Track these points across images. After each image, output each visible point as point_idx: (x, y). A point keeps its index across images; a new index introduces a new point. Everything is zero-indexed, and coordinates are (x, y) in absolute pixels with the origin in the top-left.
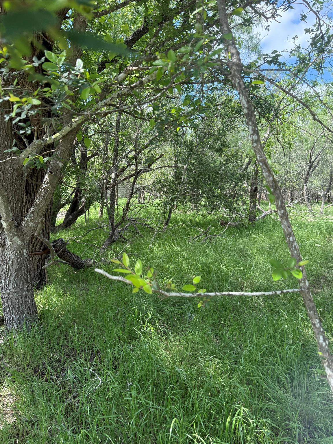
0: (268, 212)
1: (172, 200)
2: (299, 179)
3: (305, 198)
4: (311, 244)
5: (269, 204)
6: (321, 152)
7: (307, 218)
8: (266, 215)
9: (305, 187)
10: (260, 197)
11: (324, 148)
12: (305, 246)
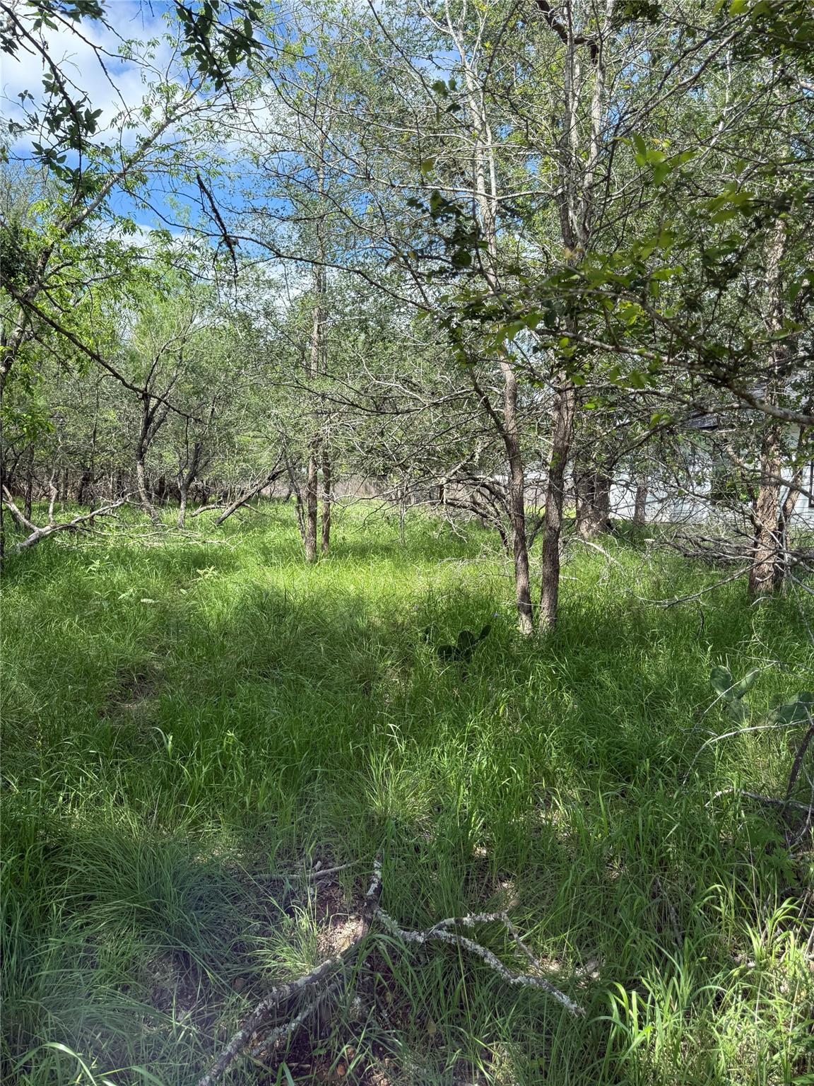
0: (47, 530)
2: (125, 447)
3: (142, 494)
4: (131, 600)
5: (51, 510)
6: (170, 387)
7: (142, 539)
8: (42, 537)
9: (140, 469)
10: (30, 492)
11: (175, 379)
12: (118, 605)
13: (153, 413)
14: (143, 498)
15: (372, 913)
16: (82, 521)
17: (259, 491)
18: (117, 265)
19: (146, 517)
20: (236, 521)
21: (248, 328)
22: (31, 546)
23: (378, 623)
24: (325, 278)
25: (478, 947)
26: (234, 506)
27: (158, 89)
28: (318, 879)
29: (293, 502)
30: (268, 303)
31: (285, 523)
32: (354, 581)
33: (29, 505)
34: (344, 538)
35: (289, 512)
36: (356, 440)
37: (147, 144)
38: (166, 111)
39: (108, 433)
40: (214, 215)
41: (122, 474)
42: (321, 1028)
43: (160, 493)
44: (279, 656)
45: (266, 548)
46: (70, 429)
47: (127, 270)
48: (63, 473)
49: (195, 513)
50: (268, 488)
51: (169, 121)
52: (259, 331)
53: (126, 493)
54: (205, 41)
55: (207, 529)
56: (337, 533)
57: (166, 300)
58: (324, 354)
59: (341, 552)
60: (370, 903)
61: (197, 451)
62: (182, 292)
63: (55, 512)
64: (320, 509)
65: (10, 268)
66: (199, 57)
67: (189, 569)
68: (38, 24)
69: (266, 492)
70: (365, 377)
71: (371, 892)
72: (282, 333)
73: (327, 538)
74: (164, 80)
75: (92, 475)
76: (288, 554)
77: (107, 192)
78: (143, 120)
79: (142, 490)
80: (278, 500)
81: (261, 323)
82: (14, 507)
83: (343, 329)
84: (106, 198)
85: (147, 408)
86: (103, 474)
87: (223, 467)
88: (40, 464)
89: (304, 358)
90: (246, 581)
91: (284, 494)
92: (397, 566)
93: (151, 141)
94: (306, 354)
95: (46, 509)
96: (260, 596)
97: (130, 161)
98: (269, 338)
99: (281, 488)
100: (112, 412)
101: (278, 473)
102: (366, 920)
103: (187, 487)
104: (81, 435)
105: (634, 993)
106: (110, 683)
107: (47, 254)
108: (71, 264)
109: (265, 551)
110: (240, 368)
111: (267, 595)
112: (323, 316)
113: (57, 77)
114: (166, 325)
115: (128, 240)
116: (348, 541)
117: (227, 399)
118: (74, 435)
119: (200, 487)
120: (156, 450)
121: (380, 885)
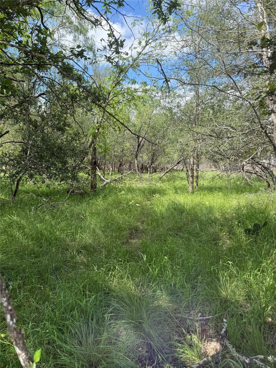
0: (109, 181)
1: (18, 173)
3: (137, 169)
4: (133, 204)
6: (145, 135)
7: (137, 184)
8: (107, 183)
9: (136, 161)
10: (104, 169)
11: (147, 131)
12: (129, 206)
13: (140, 143)
14: (137, 171)
15: (224, 342)
16: (119, 178)
17: (173, 168)
18: (130, 95)
19: (137, 176)
20: (165, 178)
21: (171, 112)
22: (104, 186)
23: (219, 217)
24: (199, 92)
26: (165, 173)
27: (143, 35)
28: (200, 320)
29: (184, 172)
30: (178, 103)
31: (182, 179)
32: (208, 201)
33: (104, 173)
34: (203, 184)
35: (183, 175)
36: (210, 149)
37: (140, 54)
38: (146, 42)
39: (127, 150)
40: (162, 72)
41: (131, 163)
43: (142, 169)
44: (182, 228)
45: (175, 187)
46: (116, 149)
47: (133, 96)
48: (114, 163)
49: (152, 175)
50: (176, 166)
51: (147, 45)
52: (175, 113)
53: (132, 169)
54: (161, 7)
55: (156, 180)
56: (201, 182)
57: (145, 105)
58: (198, 119)
59: (202, 189)
60: (223, 337)
61: (154, 155)
62: (150, 102)
63: (111, 175)
64: (195, 174)
65: (98, 99)
66: (158, 14)
67: (150, 194)
68: (106, 12)
69: (175, 168)
70: (215, 126)
71: (222, 332)
72: (183, 113)
73: (197, 185)
74: (145, 32)
75: (122, 164)
76: (183, 190)
77: (128, 71)
78: (139, 46)
79: (136, 168)
80: (179, 170)
81: (176, 110)
82: (99, 174)
83: (205, 109)
84: (127, 73)
85: (138, 141)
86: (125, 163)
87: (161, 160)
88: (107, 160)
90: (170, 200)
91: (181, 169)
92: (224, 195)
93: (141, 53)
94: (191, 119)
95: (109, 174)
96: (174, 205)
97: (134, 60)
98: (178, 115)
99: (180, 167)
100: (128, 143)
101: (179, 162)
102: (221, 344)
103: (150, 167)
104: (119, 151)
106: (126, 233)
107: (109, 94)
108: (116, 96)
109: (175, 189)
110: (168, 126)
111: (177, 205)
112: (198, 105)
113: (111, 30)
114: (145, 114)
115: (134, 86)
116: (205, 185)
117: (164, 137)
118: (117, 151)
119: (154, 167)
120: (141, 155)
121: (226, 330)
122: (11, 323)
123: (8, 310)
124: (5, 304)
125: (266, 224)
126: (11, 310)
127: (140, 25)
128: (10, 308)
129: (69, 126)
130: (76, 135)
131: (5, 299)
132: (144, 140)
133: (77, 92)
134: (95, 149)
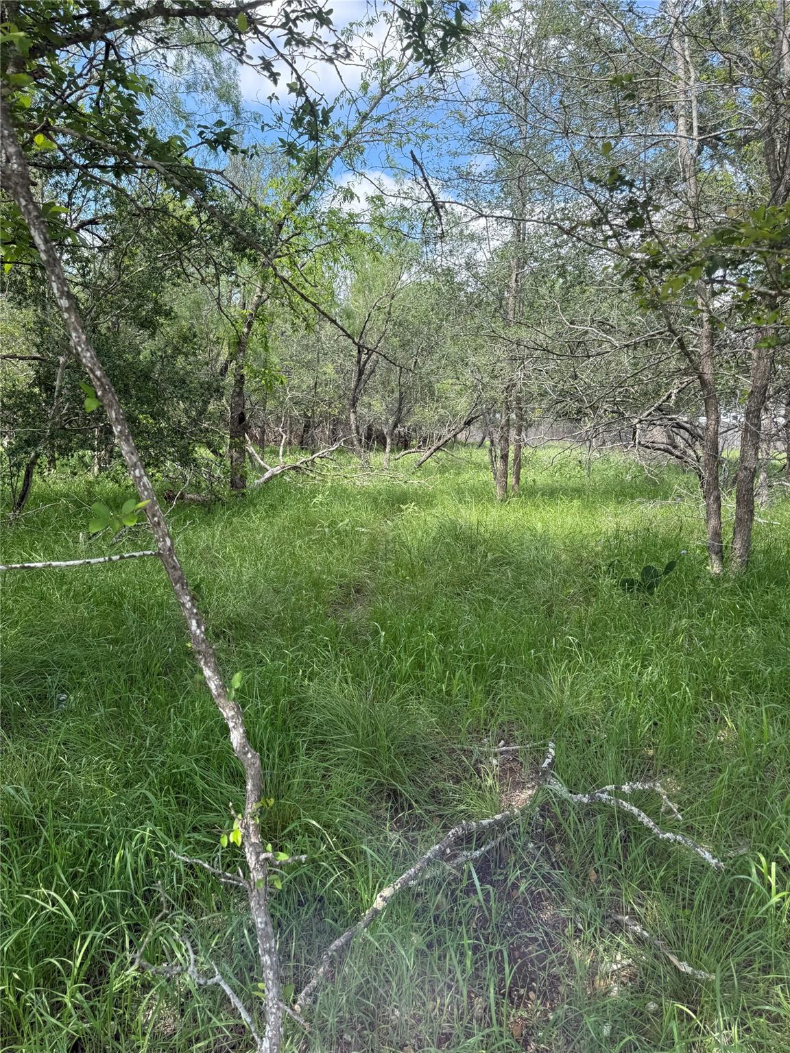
0: (277, 470)
1: (31, 443)
2: (340, 397)
3: (354, 439)
4: (348, 528)
5: (281, 453)
6: (379, 342)
7: (354, 479)
8: (274, 476)
9: (352, 416)
10: (263, 437)
11: (384, 333)
12: (338, 532)
13: (364, 365)
14: (356, 443)
15: (546, 781)
16: (305, 463)
17: (455, 436)
18: (337, 231)
19: (356, 459)
20: (434, 464)
21: (450, 282)
22: (265, 483)
24: (525, 228)
25: (633, 808)
26: (432, 450)
27: (375, 64)
28: (502, 753)
29: (485, 447)
30: (469, 257)
31: (479, 466)
32: (542, 520)
33: (263, 448)
34: (534, 481)
35: (483, 456)
36: (548, 384)
37: (365, 117)
38: (382, 84)
39: (326, 385)
40: (424, 184)
41: (337, 422)
42: (500, 862)
43: (368, 438)
44: (471, 580)
45: (460, 488)
47: (346, 235)
48: (290, 420)
49: (398, 456)
50: (464, 432)
51: (384, 93)
52: (460, 284)
53: (341, 438)
55: (407, 470)
56: (528, 475)
57: (378, 260)
58: (522, 301)
59: (530, 493)
60: (544, 773)
61: (401, 399)
62: (392, 251)
63: (283, 455)
64: (512, 450)
67: (393, 505)
69: (461, 437)
70: (561, 322)
71: (545, 765)
72: (482, 284)
73: (518, 480)
74: (380, 55)
75: (312, 422)
76: (479, 495)
77: (330, 165)
78: (362, 95)
79: (354, 435)
80: (473, 444)
81: (463, 276)
82: (252, 450)
83: (540, 276)
84: (329, 171)
85: (359, 362)
86: (321, 422)
87: (423, 415)
88: (272, 412)
89: (501, 307)
90: (442, 515)
91: (479, 439)
92: (586, 507)
93: (368, 114)
94: (504, 303)
95: (276, 452)
96: (455, 528)
97: (350, 135)
98: (469, 290)
99: (475, 433)
100: (330, 366)
101: (473, 419)
103: (391, 433)
104: (305, 386)
105: (774, 864)
107: (280, 226)
108: (299, 233)
109: (460, 492)
110: (442, 320)
111: (461, 528)
112: (521, 265)
113: (301, 84)
114: (378, 282)
115: (347, 207)
116: (539, 483)
117: (430, 350)
118: (299, 387)
119: (402, 434)
120: (365, 399)
121: (553, 761)
122: (198, 631)
123: (192, 613)
124: (189, 605)
125: (670, 567)
126: (196, 614)
127: (366, 37)
128: (195, 611)
129: (167, 314)
130: (185, 339)
131: (188, 598)
132: (374, 356)
133: (194, 221)
134: (240, 380)
